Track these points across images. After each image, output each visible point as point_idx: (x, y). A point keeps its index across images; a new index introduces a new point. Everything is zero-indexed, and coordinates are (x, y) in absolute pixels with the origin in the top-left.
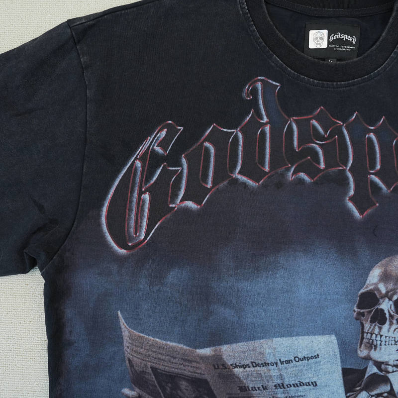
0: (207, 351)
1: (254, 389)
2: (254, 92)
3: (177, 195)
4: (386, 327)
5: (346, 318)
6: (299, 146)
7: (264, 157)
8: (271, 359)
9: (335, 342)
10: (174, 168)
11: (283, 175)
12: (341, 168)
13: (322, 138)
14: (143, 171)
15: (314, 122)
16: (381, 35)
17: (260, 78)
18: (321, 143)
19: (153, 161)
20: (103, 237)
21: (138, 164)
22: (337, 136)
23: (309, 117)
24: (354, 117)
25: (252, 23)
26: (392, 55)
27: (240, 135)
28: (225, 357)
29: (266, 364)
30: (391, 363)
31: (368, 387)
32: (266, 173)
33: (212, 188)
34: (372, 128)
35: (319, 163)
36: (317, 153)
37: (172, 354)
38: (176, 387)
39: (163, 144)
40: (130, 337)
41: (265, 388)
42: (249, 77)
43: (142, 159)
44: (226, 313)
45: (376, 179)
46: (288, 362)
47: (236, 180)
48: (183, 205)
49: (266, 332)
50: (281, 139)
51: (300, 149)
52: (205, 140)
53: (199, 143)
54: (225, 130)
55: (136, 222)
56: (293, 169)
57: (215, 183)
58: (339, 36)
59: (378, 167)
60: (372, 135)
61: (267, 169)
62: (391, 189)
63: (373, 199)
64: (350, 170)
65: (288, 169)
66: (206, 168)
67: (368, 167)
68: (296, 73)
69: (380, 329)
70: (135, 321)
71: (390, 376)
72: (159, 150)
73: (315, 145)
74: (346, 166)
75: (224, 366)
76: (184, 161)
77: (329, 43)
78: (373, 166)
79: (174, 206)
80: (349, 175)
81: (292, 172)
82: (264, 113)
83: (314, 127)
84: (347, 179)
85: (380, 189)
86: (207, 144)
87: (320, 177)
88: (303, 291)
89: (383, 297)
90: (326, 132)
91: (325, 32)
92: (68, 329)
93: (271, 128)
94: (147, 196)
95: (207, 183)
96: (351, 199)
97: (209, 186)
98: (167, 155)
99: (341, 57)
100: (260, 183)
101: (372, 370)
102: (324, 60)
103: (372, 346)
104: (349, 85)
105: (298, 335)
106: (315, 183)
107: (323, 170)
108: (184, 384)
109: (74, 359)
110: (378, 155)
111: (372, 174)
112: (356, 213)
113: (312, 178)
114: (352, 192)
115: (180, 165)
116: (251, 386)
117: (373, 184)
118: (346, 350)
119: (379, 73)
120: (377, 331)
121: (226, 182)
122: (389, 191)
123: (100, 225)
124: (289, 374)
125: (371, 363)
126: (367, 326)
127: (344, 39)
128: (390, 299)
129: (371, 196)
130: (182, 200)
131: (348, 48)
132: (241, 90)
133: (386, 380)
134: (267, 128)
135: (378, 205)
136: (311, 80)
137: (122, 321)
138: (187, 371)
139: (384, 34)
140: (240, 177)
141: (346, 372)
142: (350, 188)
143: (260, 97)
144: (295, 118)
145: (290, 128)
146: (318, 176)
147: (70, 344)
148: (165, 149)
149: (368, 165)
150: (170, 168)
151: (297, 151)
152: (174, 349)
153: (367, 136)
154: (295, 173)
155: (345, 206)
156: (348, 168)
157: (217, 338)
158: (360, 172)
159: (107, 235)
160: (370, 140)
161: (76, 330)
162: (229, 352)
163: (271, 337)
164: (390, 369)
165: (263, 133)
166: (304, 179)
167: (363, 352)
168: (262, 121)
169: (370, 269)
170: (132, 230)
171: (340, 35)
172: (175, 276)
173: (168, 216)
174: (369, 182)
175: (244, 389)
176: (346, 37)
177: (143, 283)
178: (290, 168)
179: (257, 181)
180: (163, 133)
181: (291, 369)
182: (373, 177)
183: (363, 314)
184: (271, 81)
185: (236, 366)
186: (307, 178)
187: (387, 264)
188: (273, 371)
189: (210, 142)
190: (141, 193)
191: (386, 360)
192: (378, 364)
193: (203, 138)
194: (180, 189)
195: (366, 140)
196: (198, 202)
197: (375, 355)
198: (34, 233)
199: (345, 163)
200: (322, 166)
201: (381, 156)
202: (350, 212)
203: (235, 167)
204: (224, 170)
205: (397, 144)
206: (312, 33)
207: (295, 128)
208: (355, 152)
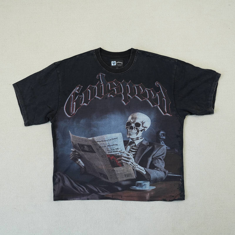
0: (91, 139)
1: (102, 147)
2: (99, 77)
3: (82, 102)
4: (133, 130)
5: (124, 129)
6: (110, 89)
7: (102, 92)
8: (106, 140)
9: (121, 134)
11: (107, 96)
12: (120, 93)
13: (116, 87)
14: (73, 97)
15: (114, 83)
17: (100, 73)
19: (76, 94)
20: (65, 113)
21: (72, 95)
22: (119, 86)
24: (123, 81)
25: (98, 60)
26: (131, 66)
27: (96, 87)
28: (95, 140)
29: (105, 141)
30: (135, 138)
31: (130, 145)
34: (128, 83)
36: (115, 90)
37: (82, 140)
38: (84, 148)
39: (78, 90)
40: (72, 136)
41: (105, 147)
42: (98, 73)
43: (73, 94)
44: (95, 129)
45: (129, 95)
46: (110, 140)
47: (96, 98)
48: (83, 104)
49: (105, 133)
50: (106, 87)
52: (88, 89)
53: (86, 90)
54: (93, 86)
55: (72, 109)
57: (91, 99)
58: (118, 62)
60: (128, 85)
61: (103, 95)
63: (129, 100)
65: (108, 94)
66: (89, 96)
68: (109, 72)
69: (132, 130)
70: (73, 133)
71: (135, 141)
72: (77, 92)
73: (114, 88)
75: (95, 142)
76: (83, 94)
77: (116, 64)
78: (128, 92)
79: (81, 105)
82: (102, 81)
84: (122, 95)
85: (130, 97)
86: (88, 90)
88: (113, 123)
89: (132, 123)
91: (115, 62)
92: (57, 136)
94: (75, 103)
96: (123, 100)
97: (89, 99)
99: (119, 67)
101: (131, 140)
102: (115, 68)
103: (130, 135)
104: (121, 74)
105: (112, 133)
106: (115, 97)
108: (86, 147)
109: (59, 143)
110: (129, 90)
112: (125, 104)
114: (123, 99)
115: (82, 95)
116: (102, 146)
117: (128, 96)
118: (124, 136)
120: (131, 131)
121: (93, 98)
122: (132, 98)
123: (64, 110)
124: (111, 143)
125: (130, 139)
126: (129, 130)
128: (134, 123)
131: (121, 65)
132: (96, 76)
133: (134, 143)
134: (103, 85)
136: (112, 73)
137: (70, 133)
138: (86, 143)
139: (129, 61)
140: (97, 97)
141: (124, 141)
143: (101, 78)
145: (108, 84)
146: (115, 95)
147: (58, 139)
148: (78, 92)
150: (80, 96)
152: (83, 139)
154: (110, 95)
155: (122, 102)
156: (122, 93)
157: (93, 135)
159: (66, 112)
161: (59, 136)
162: (96, 138)
163: (106, 134)
164: (135, 140)
165: (102, 86)
167: (128, 136)
168: (101, 84)
169: (129, 116)
170: (72, 111)
172: (82, 121)
173: (80, 107)
175: (100, 147)
176: (120, 62)
177: (75, 124)
179: (101, 98)
180: (78, 88)
181: (111, 141)
183: (128, 127)
184: (103, 74)
185: (98, 142)
186: (112, 96)
187: (133, 115)
188: (107, 142)
190: (73, 102)
191: (133, 138)
192: (132, 139)
195: (126, 86)
196: (87, 104)
197: (131, 137)
198: (48, 113)
200: (116, 93)
202: (123, 103)
203: (95, 95)
204: (93, 96)
205: (134, 87)
206: (112, 62)
207: (109, 85)
208: (124, 89)
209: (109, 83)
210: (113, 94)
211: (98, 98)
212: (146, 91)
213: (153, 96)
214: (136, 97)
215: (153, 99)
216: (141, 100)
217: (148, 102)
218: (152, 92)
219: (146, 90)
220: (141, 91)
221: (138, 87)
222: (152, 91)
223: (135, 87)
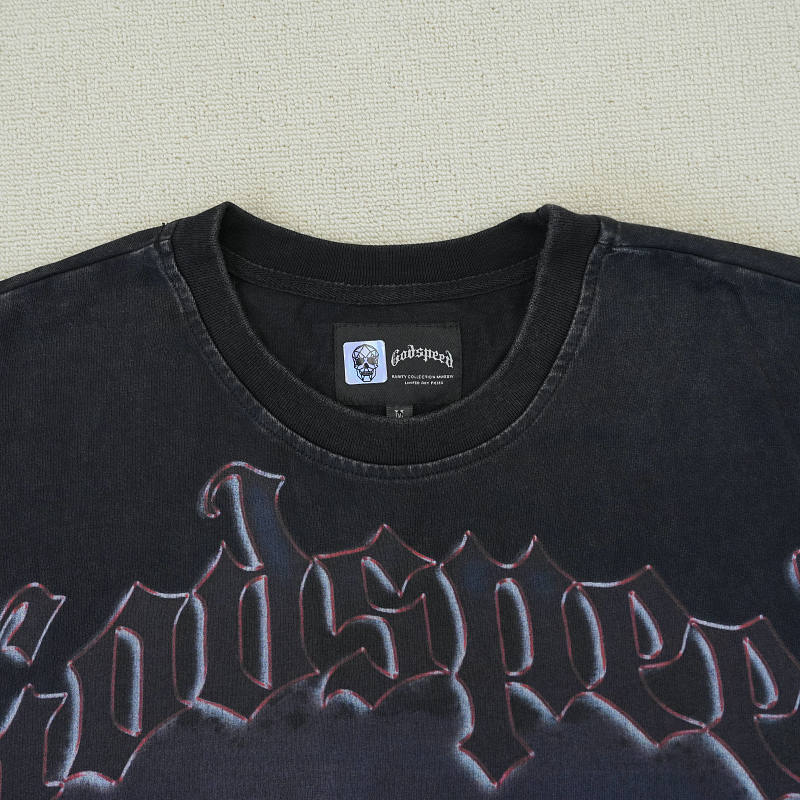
2: (224, 499)
3: (61, 759)
6: (338, 623)
7: (257, 655)
10: (50, 696)
11: (304, 696)
12: (436, 672)
13: (389, 600)
15: (369, 563)
16: (512, 343)
17: (235, 464)
18: (389, 611)
22: (423, 595)
23: (358, 550)
24: (463, 543)
25: (206, 335)
26: (545, 386)
32: (264, 693)
33: (140, 736)
34: (509, 566)
35: (384, 664)
36: (379, 636)
39: (22, 639)
42: (210, 464)
45: (526, 693)
47: (196, 713)
48: (78, 780)
50: (295, 607)
51: (341, 629)
52: (118, 623)
53: (104, 632)
54: (164, 595)
56: (325, 681)
57: (147, 723)
58: (411, 352)
59: (528, 661)
60: (510, 585)
61: (266, 682)
62: (563, 713)
63: (522, 741)
64: (460, 676)
65: (314, 682)
66: (125, 690)
67: (505, 665)
68: (318, 449)
72: (13, 652)
73: (375, 618)
74: (450, 665)
76: (72, 677)
77: (390, 370)
78: (515, 660)
79: (56, 784)
80: (458, 687)
81: (323, 687)
82: (250, 548)
83: (370, 573)
84: (453, 697)
85: (536, 714)
86: (123, 633)
87: (387, 698)
90: (398, 586)
93: (270, 585)
95: (128, 725)
96: (467, 746)
97: (135, 730)
98: (33, 666)
99: (424, 403)
100: (253, 716)
102: (382, 409)
104: (444, 468)
106: (379, 712)
107: (395, 681)
110: (527, 633)
111: (515, 679)
112: (482, 778)
113: (369, 701)
114: (468, 729)
115: (64, 687)
119: (515, 434)
121: (172, 720)
122: (557, 719)
127: (426, 360)
129: (514, 734)
130: (74, 771)
131: (436, 380)
132: (194, 496)
134: (261, 584)
135: (532, 754)
136: (355, 462)
139: (518, 340)
140: (204, 706)
142: (462, 719)
143: (239, 511)
144: (323, 556)
145: (314, 579)
146: (384, 696)
148: (26, 650)
149: (504, 659)
150: (43, 696)
151: (334, 634)
153: (498, 586)
154: (329, 691)
155: (453, 764)
156: (456, 669)
158: (484, 677)
160: (505, 595)
165: (252, 597)
166: (351, 705)
168: (248, 569)
171: (413, 351)
174: (509, 699)
176: (428, 354)
178: (318, 678)
179: (246, 713)
180: (21, 614)
182: (517, 686)
184: (260, 472)
186: (358, 703)
189: (128, 626)
193: (112, 619)
194: (67, 743)
195: (496, 599)
196: (111, 773)
199: (448, 659)
201: (535, 632)
202: (465, 778)
203: (190, 682)
204: (165, 694)
205: (573, 603)
206: (349, 348)
207: (325, 578)
208: (469, 630)
209: (326, 564)
210: (368, 682)
211: (215, 721)
212: (693, 645)
213: (762, 695)
214: (592, 712)
215: (764, 725)
216: (640, 737)
217: (714, 760)
218: (752, 653)
219: (700, 634)
220: (646, 643)
221: (612, 608)
222: (754, 644)
223: (586, 604)
